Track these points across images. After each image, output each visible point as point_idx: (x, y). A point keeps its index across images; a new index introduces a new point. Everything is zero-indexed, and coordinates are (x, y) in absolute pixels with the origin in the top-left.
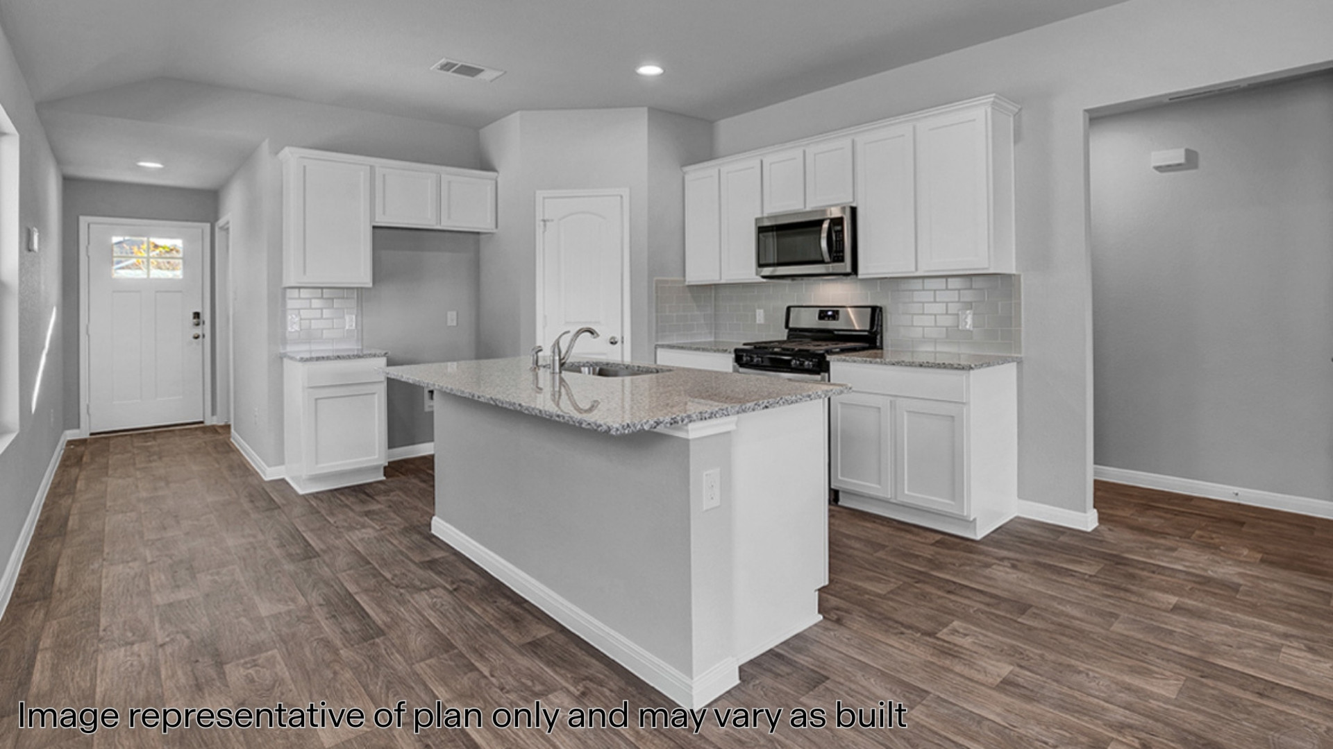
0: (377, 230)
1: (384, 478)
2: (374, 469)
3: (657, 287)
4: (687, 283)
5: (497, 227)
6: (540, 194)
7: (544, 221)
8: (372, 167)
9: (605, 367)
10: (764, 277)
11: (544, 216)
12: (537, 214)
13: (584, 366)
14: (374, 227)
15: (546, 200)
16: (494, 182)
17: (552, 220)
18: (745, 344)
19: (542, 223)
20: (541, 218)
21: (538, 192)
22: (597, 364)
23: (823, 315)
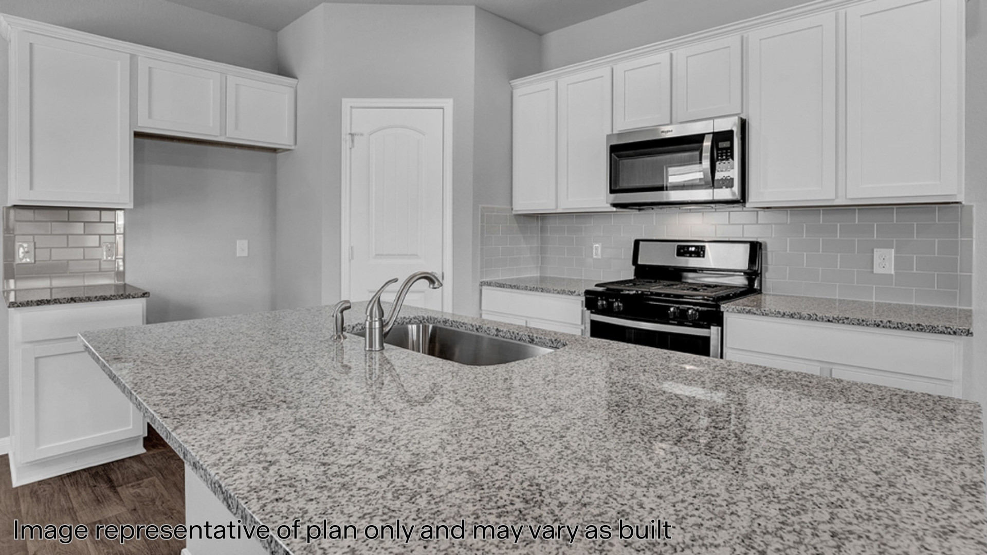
0: (140, 140)
1: (144, 451)
2: (131, 441)
3: (482, 216)
4: (514, 213)
5: (296, 143)
6: (347, 102)
7: (352, 135)
8: (133, 57)
9: (441, 325)
10: (615, 205)
11: (351, 130)
12: (343, 129)
13: (410, 322)
14: (137, 135)
15: (353, 110)
16: (292, 90)
17: (362, 135)
18: (597, 285)
19: (348, 137)
20: (349, 132)
21: (344, 100)
22: (429, 320)
23: (683, 251)
